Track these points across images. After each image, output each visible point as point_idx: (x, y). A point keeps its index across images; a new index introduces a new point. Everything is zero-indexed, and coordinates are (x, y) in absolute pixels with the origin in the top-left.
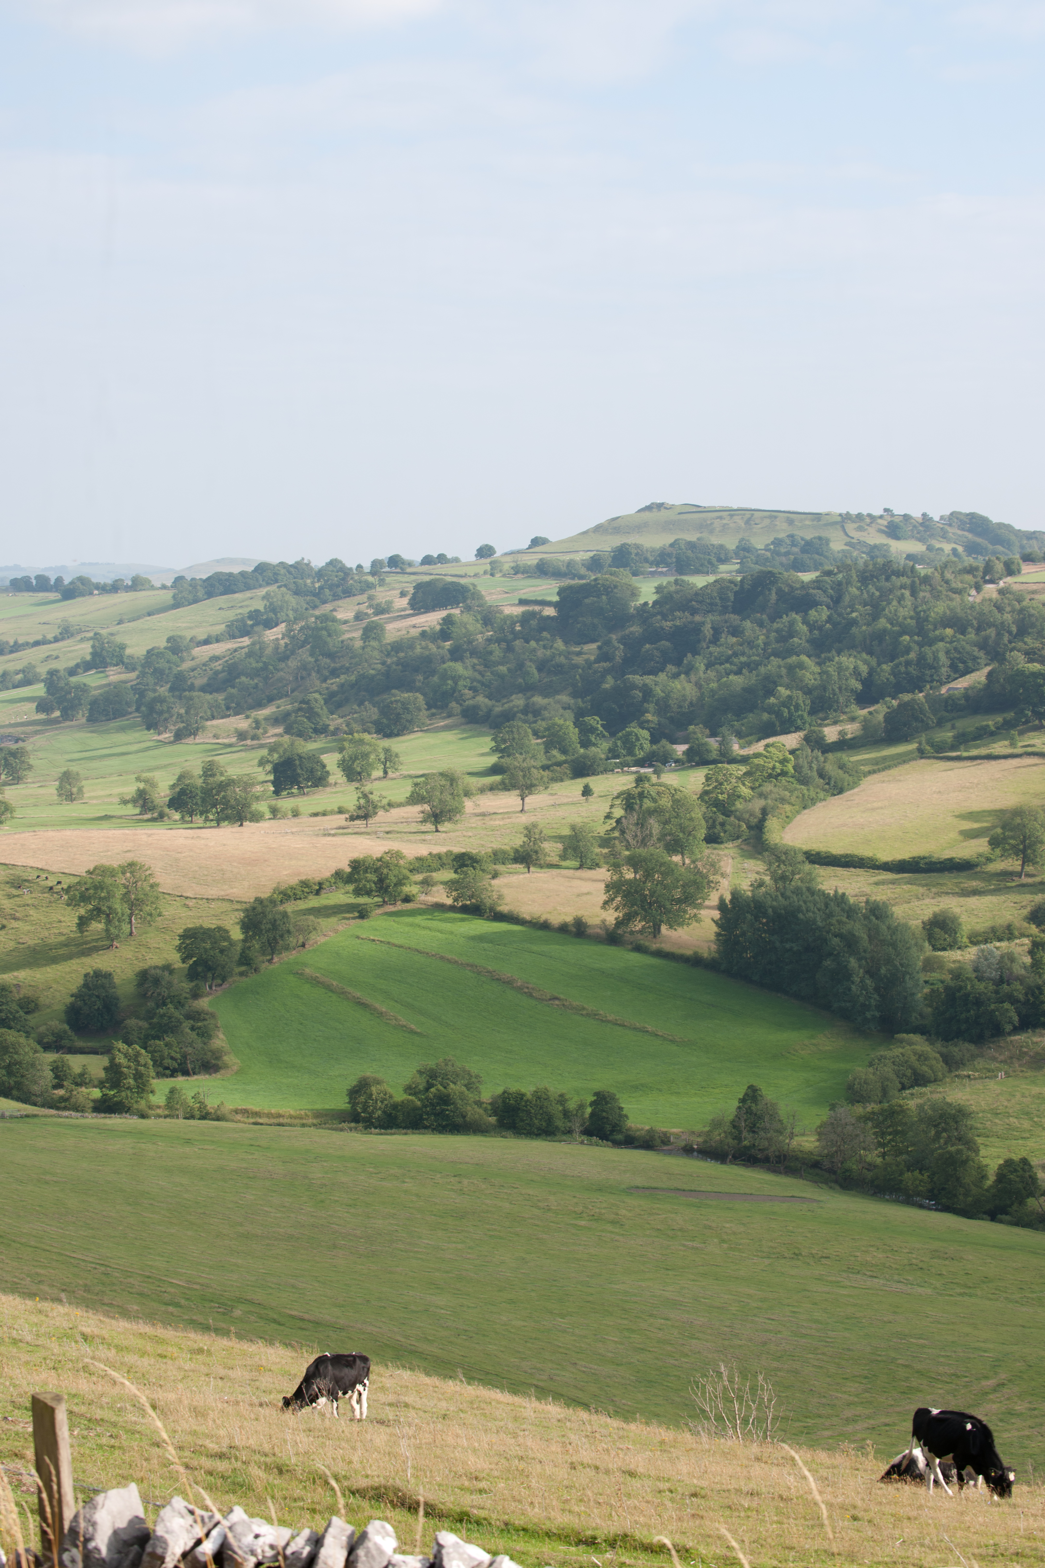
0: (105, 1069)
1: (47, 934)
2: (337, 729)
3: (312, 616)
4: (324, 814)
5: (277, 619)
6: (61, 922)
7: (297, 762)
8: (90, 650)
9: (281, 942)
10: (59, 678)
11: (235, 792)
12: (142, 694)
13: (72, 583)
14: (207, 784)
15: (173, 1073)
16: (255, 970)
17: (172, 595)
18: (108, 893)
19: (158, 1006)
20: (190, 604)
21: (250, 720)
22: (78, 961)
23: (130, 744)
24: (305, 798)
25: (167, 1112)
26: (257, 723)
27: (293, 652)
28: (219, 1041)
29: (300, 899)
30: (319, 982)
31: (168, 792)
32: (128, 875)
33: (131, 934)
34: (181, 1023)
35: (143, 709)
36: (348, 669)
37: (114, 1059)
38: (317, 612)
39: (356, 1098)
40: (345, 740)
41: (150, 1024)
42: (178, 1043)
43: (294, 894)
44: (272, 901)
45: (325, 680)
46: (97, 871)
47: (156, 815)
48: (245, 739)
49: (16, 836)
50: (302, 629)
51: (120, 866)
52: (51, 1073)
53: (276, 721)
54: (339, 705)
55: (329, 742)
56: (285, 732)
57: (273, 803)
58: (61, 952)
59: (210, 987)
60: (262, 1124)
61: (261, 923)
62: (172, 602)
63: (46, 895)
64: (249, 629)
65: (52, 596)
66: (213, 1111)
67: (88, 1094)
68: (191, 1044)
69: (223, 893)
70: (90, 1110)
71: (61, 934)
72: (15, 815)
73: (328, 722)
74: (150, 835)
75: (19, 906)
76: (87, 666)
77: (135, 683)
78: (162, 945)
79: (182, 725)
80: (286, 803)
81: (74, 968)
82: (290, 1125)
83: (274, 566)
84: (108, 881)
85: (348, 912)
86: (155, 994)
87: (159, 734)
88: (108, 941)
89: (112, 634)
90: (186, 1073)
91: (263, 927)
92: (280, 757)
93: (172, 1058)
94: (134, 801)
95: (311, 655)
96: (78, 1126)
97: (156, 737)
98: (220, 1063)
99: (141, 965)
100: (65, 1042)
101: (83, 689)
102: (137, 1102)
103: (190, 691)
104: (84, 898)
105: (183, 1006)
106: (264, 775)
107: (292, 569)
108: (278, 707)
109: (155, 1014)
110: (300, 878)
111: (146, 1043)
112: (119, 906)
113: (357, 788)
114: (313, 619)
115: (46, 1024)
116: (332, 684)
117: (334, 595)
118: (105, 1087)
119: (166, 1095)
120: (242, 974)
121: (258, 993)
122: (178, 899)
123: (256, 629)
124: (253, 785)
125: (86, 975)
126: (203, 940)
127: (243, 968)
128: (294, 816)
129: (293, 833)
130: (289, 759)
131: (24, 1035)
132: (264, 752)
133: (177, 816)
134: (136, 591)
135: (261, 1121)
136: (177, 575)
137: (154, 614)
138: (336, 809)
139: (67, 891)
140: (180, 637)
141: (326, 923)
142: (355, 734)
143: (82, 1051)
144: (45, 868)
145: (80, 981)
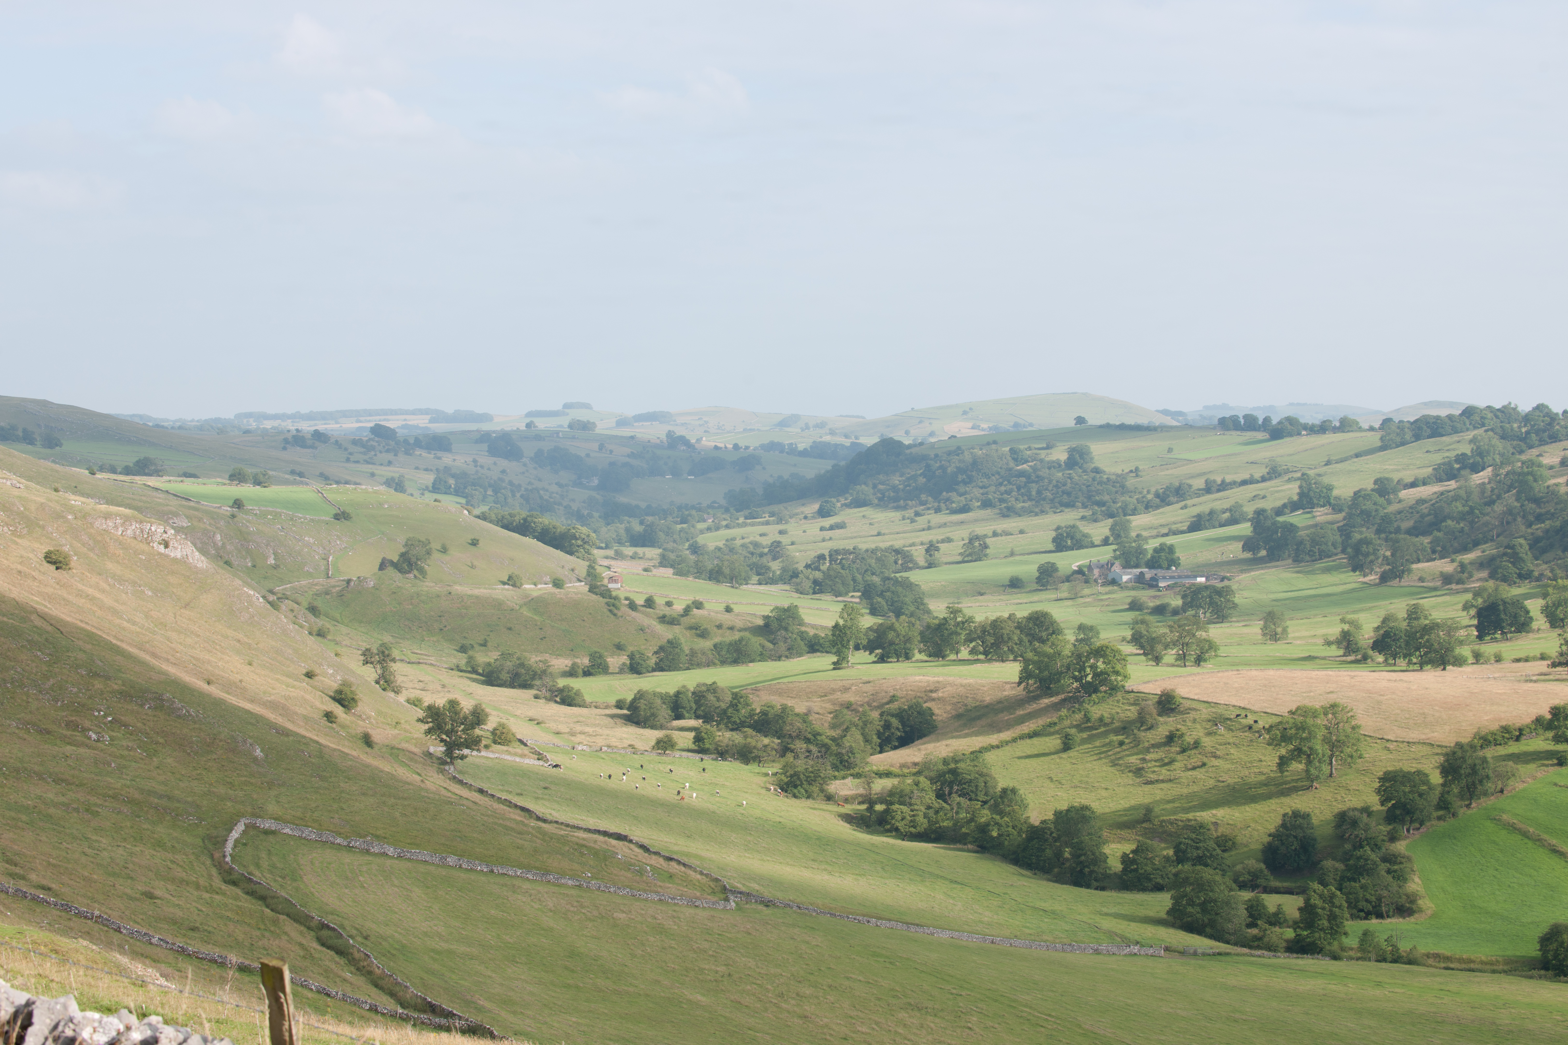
0: (1300, 909)
1: (1247, 773)
2: (1541, 575)
3: (1519, 460)
4: (1526, 660)
5: (1484, 463)
6: (1261, 761)
7: (1501, 607)
8: (1298, 490)
9: (1479, 787)
10: (1266, 518)
11: (1438, 636)
12: (1348, 536)
13: (1280, 423)
14: (1412, 627)
15: (1367, 916)
16: (1453, 815)
17: (1379, 436)
18: (1310, 733)
19: (1355, 848)
20: (1397, 446)
21: (1455, 564)
22: (1277, 800)
23: (1336, 585)
24: (1508, 644)
25: (1359, 955)
26: (1462, 566)
27: (1499, 497)
28: (1415, 885)
29: (1500, 744)
30: (1515, 829)
31: (1372, 634)
32: (1330, 716)
33: (1331, 775)
34: (1377, 865)
35: (1349, 550)
36: (1553, 514)
37: (1309, 899)
38: (1523, 457)
39: (1547, 945)
40: (1549, 586)
41: (1346, 866)
42: (1374, 886)
43: (1495, 739)
44: (1472, 746)
45: (1530, 525)
46: (1299, 712)
47: (1359, 657)
48: (1450, 583)
49: (1220, 675)
50: (1507, 474)
51: (1322, 707)
52: (1245, 912)
53: (1481, 565)
54: (1544, 551)
55: (1533, 588)
56: (1490, 577)
57: (1477, 647)
58: (1260, 791)
59: (1408, 831)
60: (1453, 969)
61: (1461, 768)
62: (1379, 444)
63: (1246, 734)
64: (1456, 472)
65: (1260, 435)
66: (1404, 954)
67: (1282, 934)
68: (1386, 887)
69: (1423, 737)
70: (1282, 950)
71: (1261, 773)
72: (1219, 653)
73: (1532, 568)
74: (1352, 677)
75: (1220, 744)
76: (1294, 506)
77: (1341, 524)
78: (1361, 787)
79: (1387, 567)
80: (1488, 648)
81: (1273, 807)
82: (1480, 971)
83: (1481, 410)
84: (1310, 721)
85: (1547, 759)
86: (1353, 837)
87: (1364, 576)
88: (1307, 783)
89: (1319, 475)
90: (1380, 916)
91: (1463, 772)
92: (1484, 602)
93: (1367, 901)
94: (1338, 642)
95: (1517, 500)
96: (1270, 966)
97: (1362, 579)
98: (1414, 907)
99: (1340, 806)
100: (1261, 881)
101: (1291, 528)
102: (1329, 944)
103: (1395, 533)
104: (1285, 738)
105: (1379, 848)
106: (1467, 620)
107: (1499, 414)
108: (1483, 552)
109: (1352, 855)
110: (1501, 724)
111: (1341, 885)
112: (1320, 747)
113: (1559, 635)
114: (1519, 464)
115: (1242, 863)
116: (1537, 529)
117: (1540, 441)
118: (1299, 927)
119: (1359, 938)
120: (1439, 818)
121: (1455, 838)
122: (1378, 741)
123: (1463, 472)
124: (1457, 629)
125: (1285, 815)
126: (1403, 783)
127: (1441, 813)
128: (1497, 661)
129: (1495, 678)
130: (1493, 603)
131: (1220, 872)
132: (1469, 596)
133: (1380, 658)
134: (1343, 432)
135: (1452, 966)
136: (1385, 417)
137: (1361, 456)
138: (1539, 656)
139: (1269, 730)
140: (1387, 479)
141: (1525, 770)
142: (1560, 581)
143: (1277, 891)
144: (1248, 707)
145: (1279, 821)
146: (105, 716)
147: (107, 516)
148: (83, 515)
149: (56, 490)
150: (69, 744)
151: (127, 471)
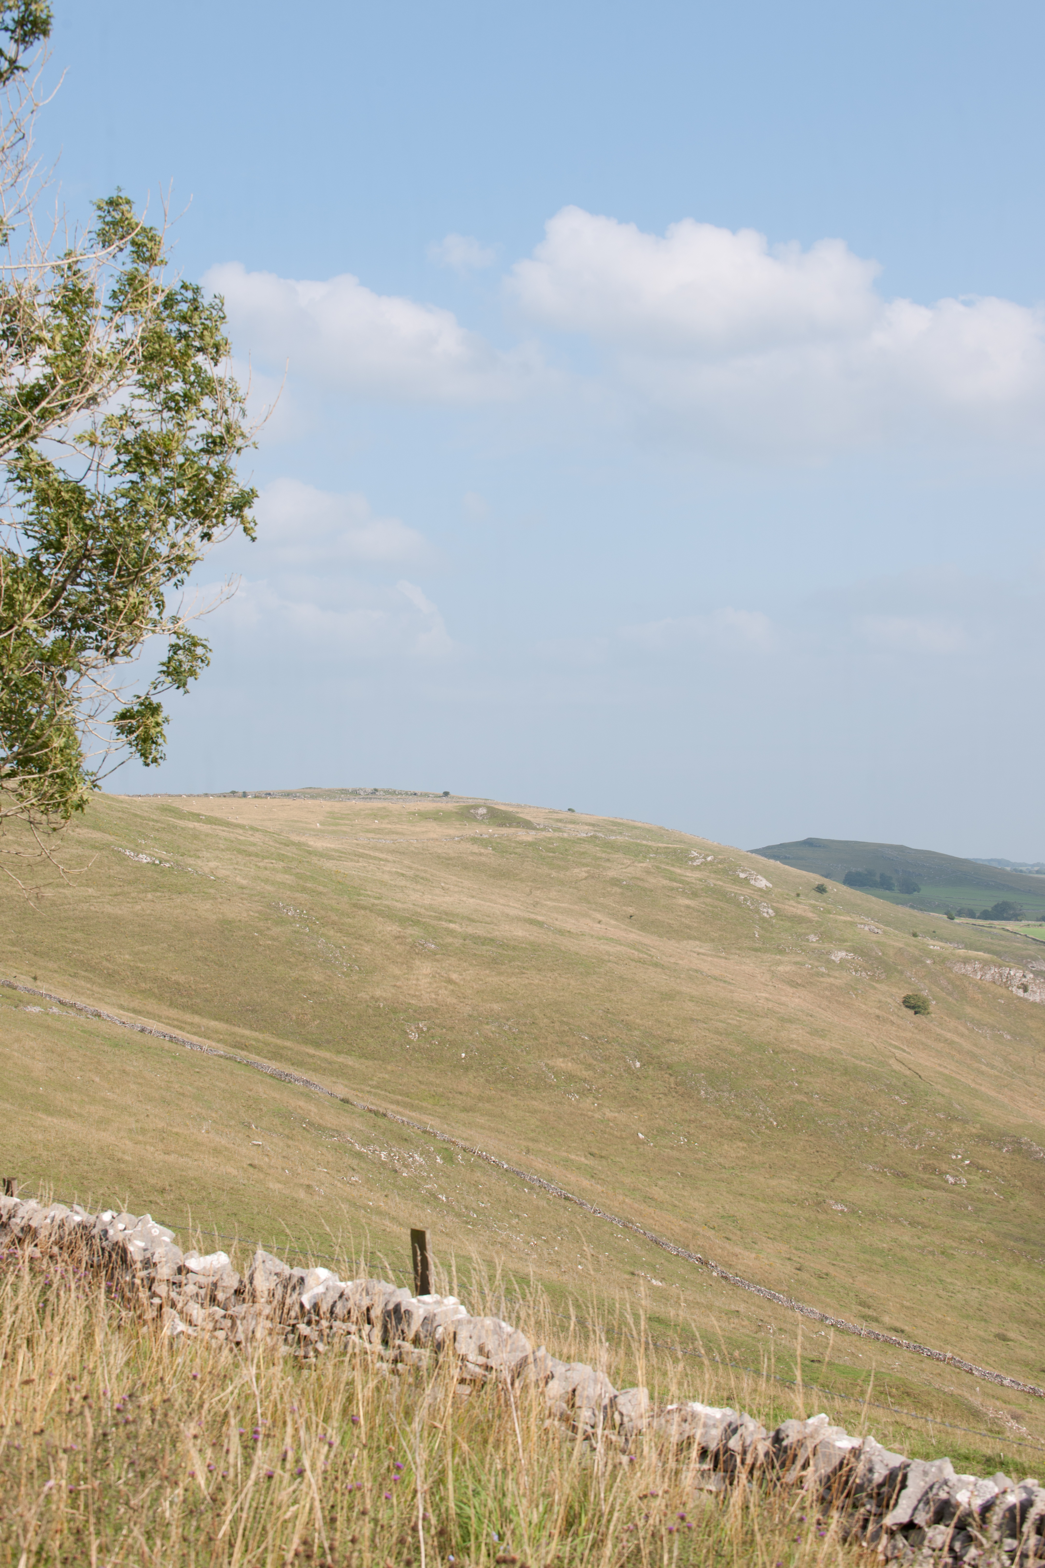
146: (962, 1160)
147: (966, 961)
148: (942, 960)
149: (915, 935)
150: (926, 1187)
151: (986, 916)
